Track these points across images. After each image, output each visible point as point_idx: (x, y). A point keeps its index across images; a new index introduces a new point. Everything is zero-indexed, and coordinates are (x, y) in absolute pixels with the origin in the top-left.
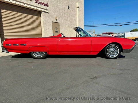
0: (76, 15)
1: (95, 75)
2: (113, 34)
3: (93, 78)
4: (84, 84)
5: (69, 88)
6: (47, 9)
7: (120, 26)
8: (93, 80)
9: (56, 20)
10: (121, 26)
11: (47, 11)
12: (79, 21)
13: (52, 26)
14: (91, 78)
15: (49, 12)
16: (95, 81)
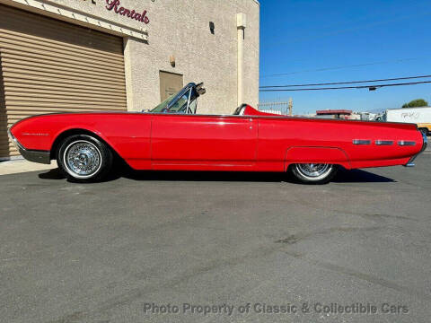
0: (233, 51)
1: (292, 233)
2: (349, 114)
3: (286, 241)
4: (256, 257)
5: (206, 269)
6: (144, 30)
7: (370, 89)
8: (283, 247)
9: (173, 65)
10: (374, 89)
11: (144, 37)
12: (245, 69)
13: (158, 85)
14: (280, 241)
15: (149, 39)
16: (289, 248)
